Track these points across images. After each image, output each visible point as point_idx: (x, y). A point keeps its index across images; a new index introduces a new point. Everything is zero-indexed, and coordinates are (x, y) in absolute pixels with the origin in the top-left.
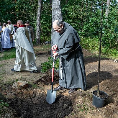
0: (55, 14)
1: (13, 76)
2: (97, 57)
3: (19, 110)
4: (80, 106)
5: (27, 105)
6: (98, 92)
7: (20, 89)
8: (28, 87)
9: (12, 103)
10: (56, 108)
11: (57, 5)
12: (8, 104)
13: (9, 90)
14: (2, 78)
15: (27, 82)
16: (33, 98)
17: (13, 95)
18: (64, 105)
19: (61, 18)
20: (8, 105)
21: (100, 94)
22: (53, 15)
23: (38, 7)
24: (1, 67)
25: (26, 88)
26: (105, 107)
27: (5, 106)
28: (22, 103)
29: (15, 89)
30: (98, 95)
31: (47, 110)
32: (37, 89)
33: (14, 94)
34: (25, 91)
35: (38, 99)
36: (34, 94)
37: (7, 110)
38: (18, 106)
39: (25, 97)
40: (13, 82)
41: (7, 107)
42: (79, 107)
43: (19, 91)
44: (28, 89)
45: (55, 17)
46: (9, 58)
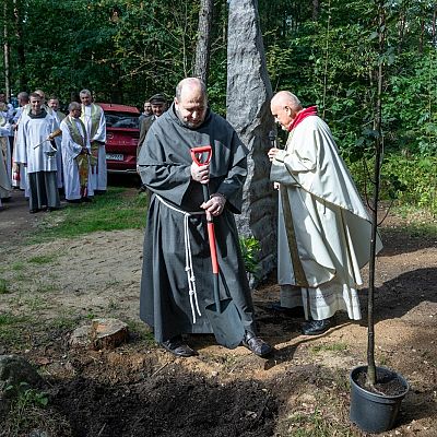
0: (238, 71)
1: (84, 298)
2: (417, 235)
3: (84, 420)
4: (303, 420)
5: (114, 405)
6: (370, 372)
7: (97, 347)
8: (127, 343)
9: (63, 394)
10: (214, 424)
11: (247, 39)
12: (47, 396)
13: (59, 350)
14: (43, 306)
15: (126, 325)
16: (140, 380)
17: (68, 366)
18: (244, 415)
19: (262, 85)
20: (45, 402)
21: (376, 382)
22: (230, 76)
23: (198, 35)
24: (47, 265)
25: (117, 345)
26: (397, 433)
27: (33, 402)
28: (96, 399)
29: (78, 347)
30: (369, 383)
31: (182, 427)
32: (158, 351)
33: (73, 365)
34: (113, 356)
35: (158, 385)
36: (144, 366)
37: (39, 419)
38: (82, 408)
39: (112, 377)
40: (77, 322)
41: (41, 407)
42: (298, 424)
43: (93, 356)
44: (126, 348)
45: (239, 81)
46: (81, 231)
